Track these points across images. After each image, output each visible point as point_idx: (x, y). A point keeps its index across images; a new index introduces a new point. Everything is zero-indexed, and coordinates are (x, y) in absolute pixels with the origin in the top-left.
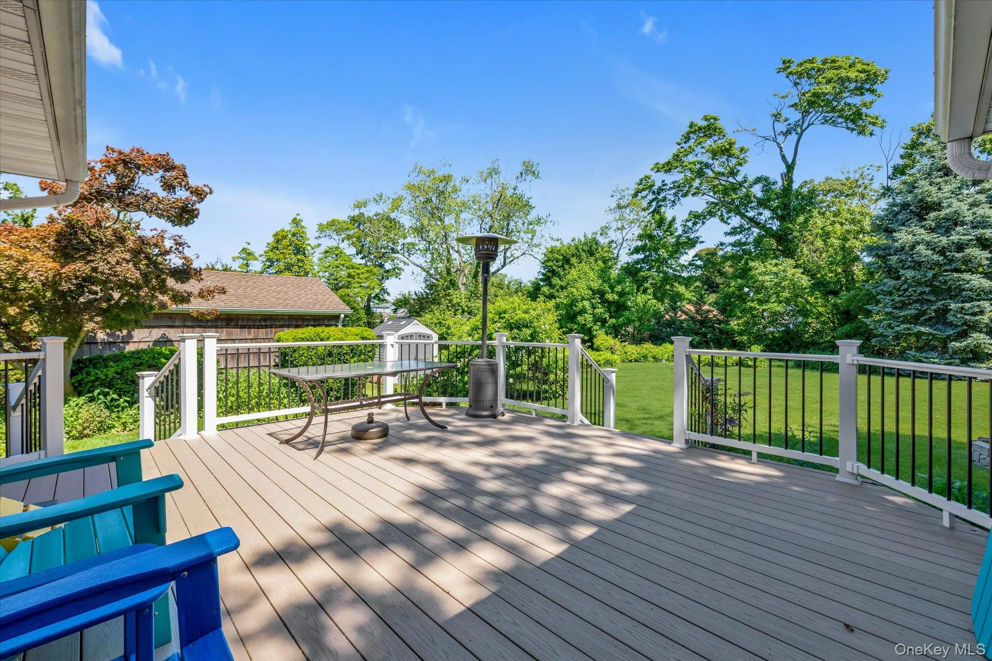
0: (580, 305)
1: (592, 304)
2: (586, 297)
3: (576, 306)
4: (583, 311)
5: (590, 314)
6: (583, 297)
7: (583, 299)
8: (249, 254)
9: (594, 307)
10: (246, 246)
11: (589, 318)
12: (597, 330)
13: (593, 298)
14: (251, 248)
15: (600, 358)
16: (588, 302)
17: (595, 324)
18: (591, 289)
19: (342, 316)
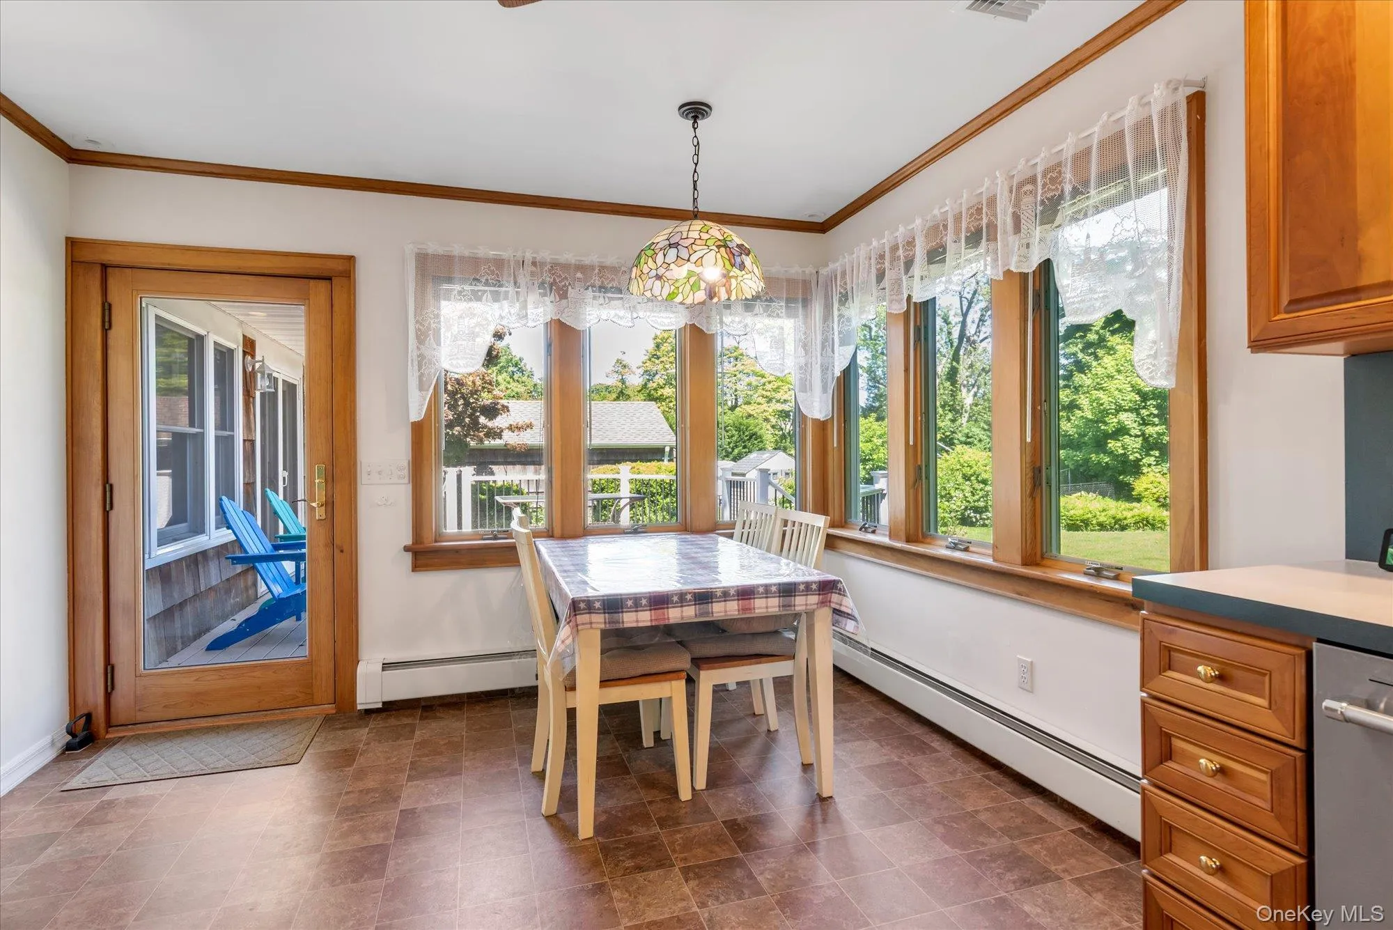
0: (1113, 421)
1: (1143, 419)
2: (1126, 405)
3: (1105, 423)
4: (1121, 431)
5: (1137, 436)
6: (1120, 407)
7: (1120, 409)
8: (625, 366)
9: (1144, 423)
10: (620, 356)
11: (1132, 444)
12: (1150, 465)
13: (1144, 408)
14: (627, 360)
15: (1129, 514)
16: (1133, 416)
17: (1148, 455)
18: (1139, 392)
19: (667, 449)
